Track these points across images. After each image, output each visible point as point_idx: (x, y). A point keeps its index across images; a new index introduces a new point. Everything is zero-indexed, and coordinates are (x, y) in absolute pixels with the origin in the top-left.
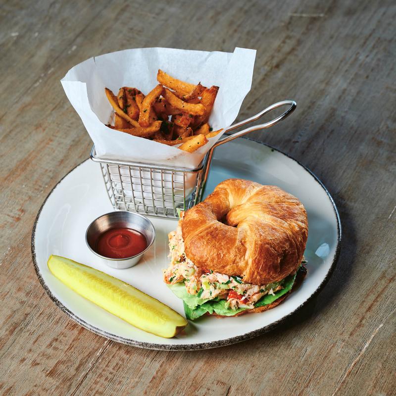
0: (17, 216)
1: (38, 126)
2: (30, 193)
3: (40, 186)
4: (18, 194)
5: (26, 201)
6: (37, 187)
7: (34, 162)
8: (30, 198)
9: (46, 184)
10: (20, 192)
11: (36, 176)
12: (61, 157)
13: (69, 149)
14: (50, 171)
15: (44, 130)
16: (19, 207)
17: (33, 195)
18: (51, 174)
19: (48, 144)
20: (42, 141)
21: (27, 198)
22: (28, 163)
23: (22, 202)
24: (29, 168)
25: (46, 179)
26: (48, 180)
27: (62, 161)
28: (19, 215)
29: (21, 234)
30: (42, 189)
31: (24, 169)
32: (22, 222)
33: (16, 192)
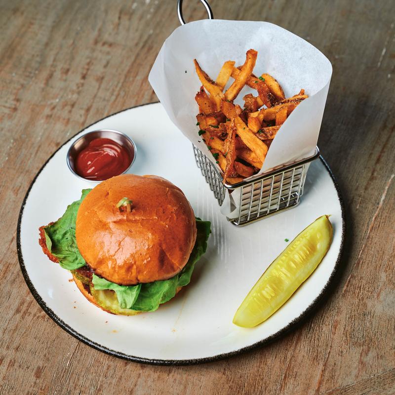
0: (13, 106)
1: (15, 11)
2: (22, 81)
3: (30, 73)
4: (10, 83)
5: (19, 89)
6: (27, 74)
7: (19, 48)
8: (23, 86)
9: (36, 69)
10: (11, 82)
11: (24, 62)
12: (45, 40)
13: (52, 31)
14: (37, 56)
15: (22, 13)
16: (12, 97)
17: (25, 82)
18: (38, 59)
19: (29, 27)
20: (23, 26)
21: (19, 87)
22: (13, 50)
23: (15, 91)
24: (15, 55)
25: (34, 64)
26: (37, 65)
27: (47, 45)
28: (15, 105)
29: (21, 125)
30: (32, 75)
31: (10, 57)
32: (19, 112)
33: (8, 81)
